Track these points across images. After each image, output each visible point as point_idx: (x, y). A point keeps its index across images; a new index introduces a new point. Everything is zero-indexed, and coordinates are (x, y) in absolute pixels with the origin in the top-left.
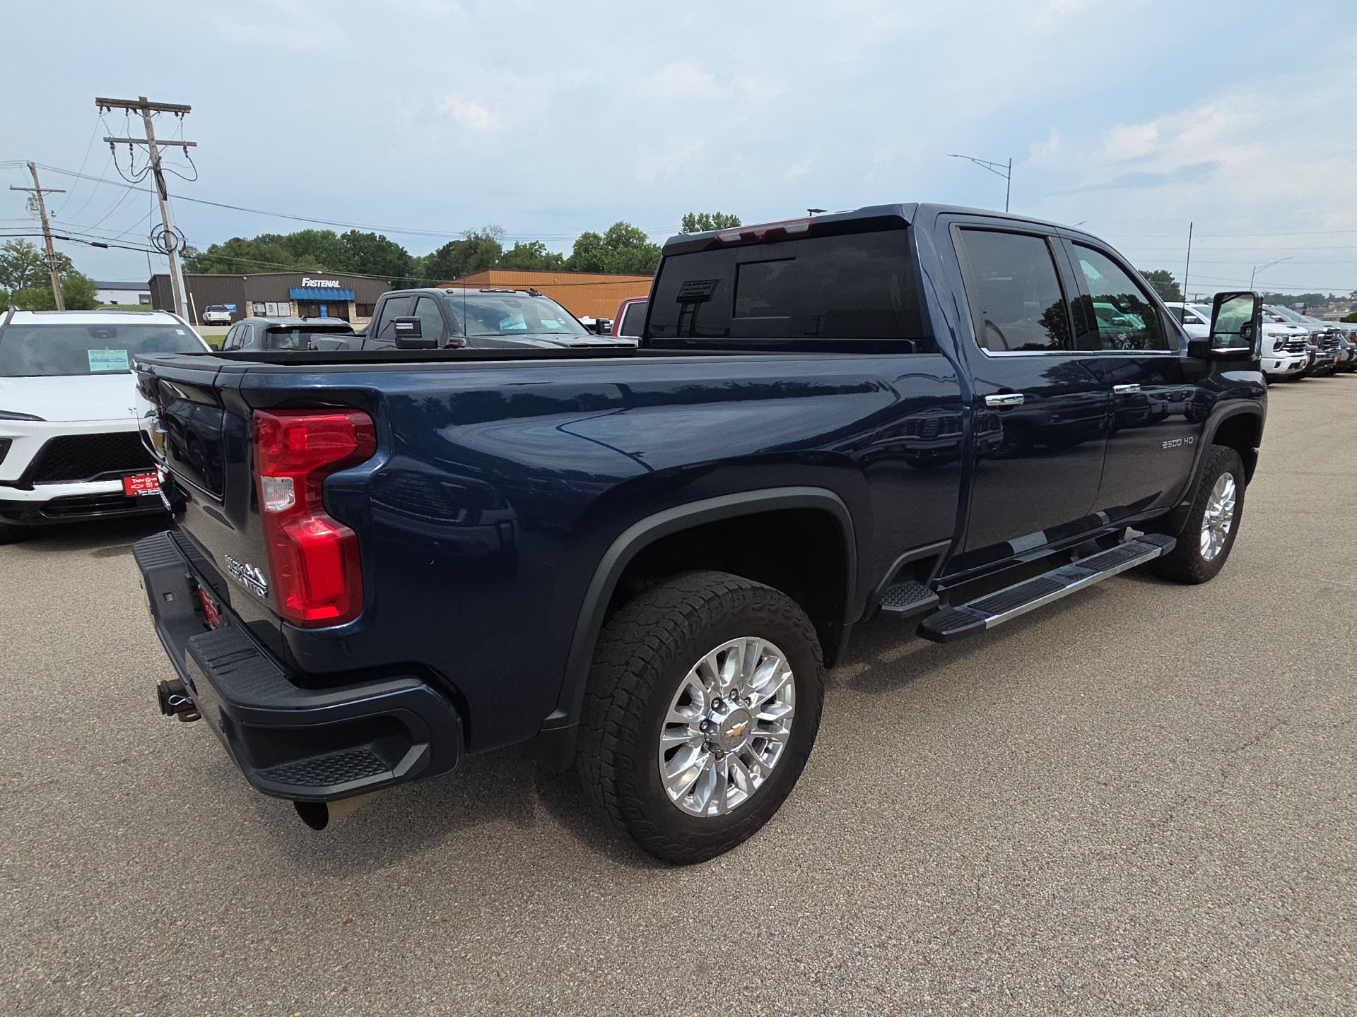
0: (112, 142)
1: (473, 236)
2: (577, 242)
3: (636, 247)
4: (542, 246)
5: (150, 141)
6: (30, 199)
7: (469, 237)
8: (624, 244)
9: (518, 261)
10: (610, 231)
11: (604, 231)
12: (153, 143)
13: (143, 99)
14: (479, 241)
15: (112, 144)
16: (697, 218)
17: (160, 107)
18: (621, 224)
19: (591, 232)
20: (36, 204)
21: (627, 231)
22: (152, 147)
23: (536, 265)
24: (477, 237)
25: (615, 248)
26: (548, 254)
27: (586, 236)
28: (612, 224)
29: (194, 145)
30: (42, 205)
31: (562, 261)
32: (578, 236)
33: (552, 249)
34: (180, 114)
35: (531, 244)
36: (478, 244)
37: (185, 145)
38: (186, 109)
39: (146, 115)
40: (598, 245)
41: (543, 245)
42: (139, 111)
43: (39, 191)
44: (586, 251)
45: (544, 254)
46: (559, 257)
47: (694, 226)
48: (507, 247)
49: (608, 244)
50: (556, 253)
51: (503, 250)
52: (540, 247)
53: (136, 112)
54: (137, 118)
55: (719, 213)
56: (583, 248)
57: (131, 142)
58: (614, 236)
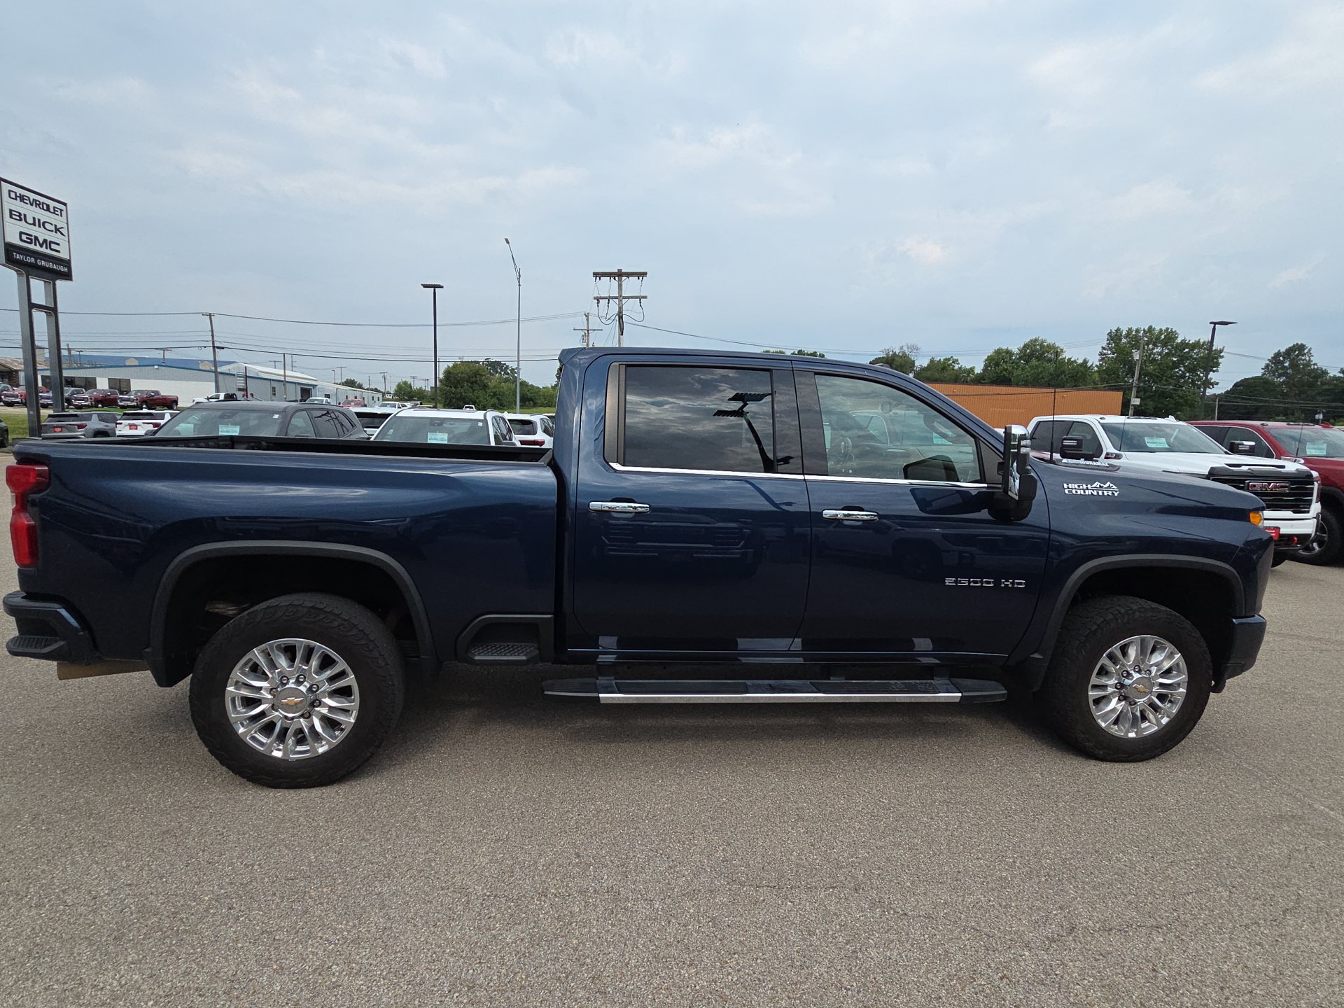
0: (598, 299)
1: (891, 353)
2: (988, 357)
3: (1050, 360)
4: (955, 361)
5: (620, 297)
6: (583, 336)
7: (887, 354)
8: (1037, 358)
9: (928, 374)
10: (1024, 347)
11: (1018, 347)
12: (621, 298)
13: (620, 270)
14: (896, 358)
15: (598, 300)
16: (1124, 333)
17: (629, 275)
18: (1036, 340)
19: (1004, 347)
20: (586, 338)
21: (1041, 345)
22: (620, 301)
23: (946, 378)
24: (894, 354)
25: (1027, 362)
26: (960, 368)
27: (998, 352)
28: (1027, 340)
29: (645, 297)
30: (588, 340)
31: (973, 374)
32: (990, 352)
33: (965, 363)
34: (641, 278)
35: (946, 359)
36: (894, 360)
37: (640, 298)
38: (644, 274)
39: (620, 280)
40: (1011, 359)
41: (957, 360)
42: (617, 278)
43: (588, 331)
44: (997, 364)
45: (957, 367)
46: (972, 370)
47: (1121, 340)
48: (922, 362)
49: (1020, 358)
50: (968, 367)
51: (916, 365)
52: (953, 362)
53: (615, 279)
54: (615, 283)
55: (1150, 327)
56: (994, 362)
57: (609, 298)
58: (1028, 351)
